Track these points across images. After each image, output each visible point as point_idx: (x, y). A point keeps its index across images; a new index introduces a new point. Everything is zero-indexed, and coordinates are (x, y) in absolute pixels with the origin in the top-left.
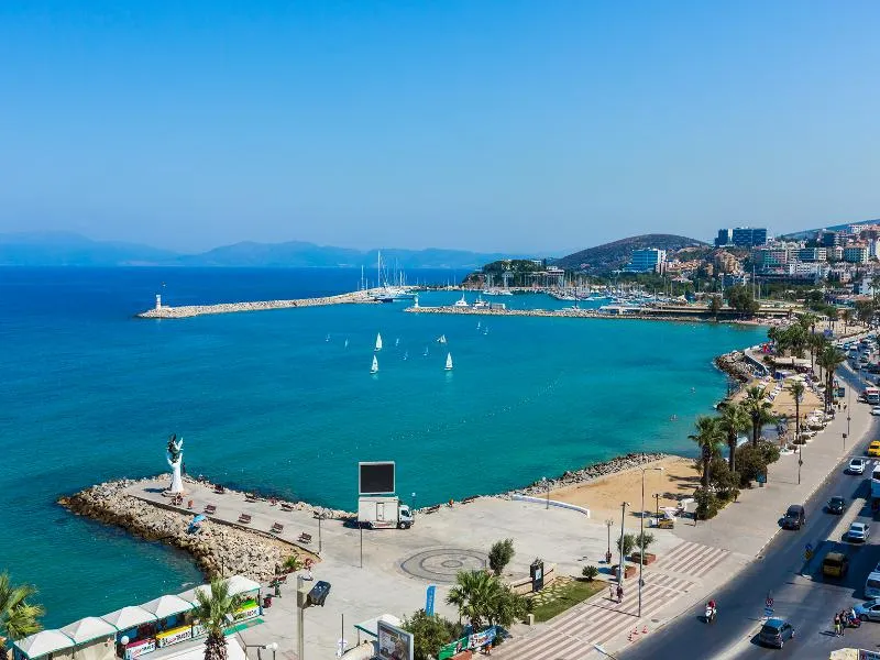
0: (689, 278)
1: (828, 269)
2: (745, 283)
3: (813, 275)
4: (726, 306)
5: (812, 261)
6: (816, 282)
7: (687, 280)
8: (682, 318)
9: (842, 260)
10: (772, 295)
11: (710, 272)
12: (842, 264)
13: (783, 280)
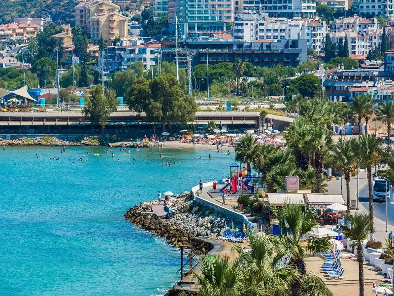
0: (20, 58)
1: (323, 31)
2: (149, 64)
3: (295, 44)
4: (122, 110)
5: (290, 16)
6: (303, 58)
7: (16, 63)
8: (26, 140)
9: (350, 13)
10: (214, 87)
11: (68, 44)
12: (351, 20)
13: (232, 57)
